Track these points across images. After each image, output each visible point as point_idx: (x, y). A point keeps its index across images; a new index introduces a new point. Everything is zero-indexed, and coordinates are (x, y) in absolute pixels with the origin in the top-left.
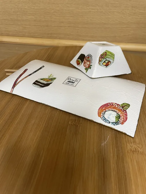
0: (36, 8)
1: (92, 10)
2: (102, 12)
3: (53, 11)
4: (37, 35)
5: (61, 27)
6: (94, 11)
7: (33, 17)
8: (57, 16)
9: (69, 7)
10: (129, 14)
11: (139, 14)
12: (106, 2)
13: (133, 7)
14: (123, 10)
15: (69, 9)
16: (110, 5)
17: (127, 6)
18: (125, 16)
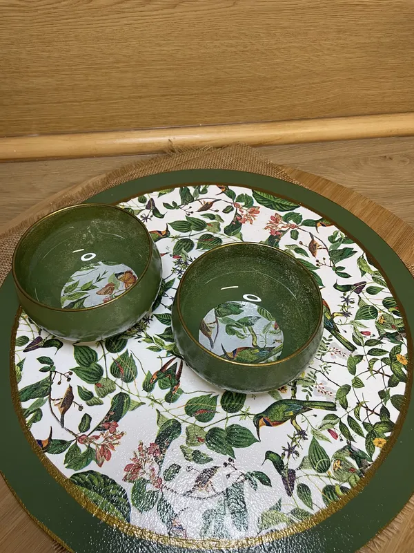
0: (56, 55)
1: (229, 49)
2: (258, 50)
3: (111, 59)
4: (68, 125)
5: (140, 97)
6: (233, 49)
7: (50, 80)
8: (127, 72)
9: (160, 45)
10: (329, 49)
11: (356, 48)
12: (268, 24)
13: (339, 32)
14: (313, 42)
15: (163, 50)
16: (279, 30)
17: (325, 30)
18: (319, 55)
